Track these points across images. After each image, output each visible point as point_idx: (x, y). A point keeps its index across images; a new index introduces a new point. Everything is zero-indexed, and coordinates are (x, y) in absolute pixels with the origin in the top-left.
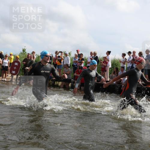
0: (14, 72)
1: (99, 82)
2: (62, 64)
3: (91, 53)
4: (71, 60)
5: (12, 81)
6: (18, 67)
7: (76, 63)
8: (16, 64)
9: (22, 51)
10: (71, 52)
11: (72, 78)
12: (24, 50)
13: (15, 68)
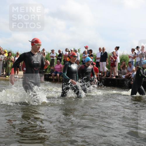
1: (109, 77)
3: (100, 49)
4: (80, 57)
10: (80, 49)
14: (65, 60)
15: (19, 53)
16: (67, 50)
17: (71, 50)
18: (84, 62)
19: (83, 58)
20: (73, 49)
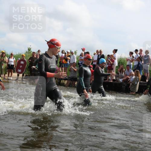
0: (20, 71)
2: (68, 62)
3: (97, 51)
4: (77, 59)
5: (18, 80)
6: (24, 65)
7: (81, 61)
8: (22, 62)
9: (27, 50)
11: (78, 77)
12: (29, 49)
13: (21, 67)
14: (61, 62)
15: (13, 54)
16: (64, 52)
17: (68, 52)
18: (80, 64)
19: (79, 60)
20: (69, 51)
